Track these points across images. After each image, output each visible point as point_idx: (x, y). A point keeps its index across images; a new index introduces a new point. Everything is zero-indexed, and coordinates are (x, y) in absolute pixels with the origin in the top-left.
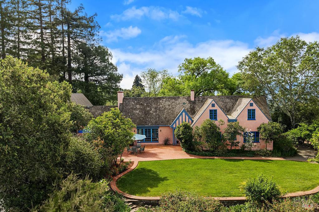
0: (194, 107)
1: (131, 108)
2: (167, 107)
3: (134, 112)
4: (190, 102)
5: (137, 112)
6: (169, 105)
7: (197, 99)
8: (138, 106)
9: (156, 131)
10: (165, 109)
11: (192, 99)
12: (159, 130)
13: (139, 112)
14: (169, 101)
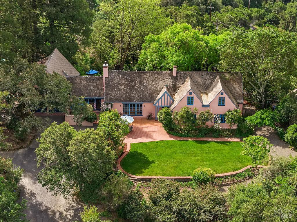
0: (176, 84)
1: (117, 83)
2: (151, 82)
3: (120, 87)
4: (172, 77)
5: (123, 87)
6: (152, 81)
7: (179, 75)
8: (123, 81)
9: (140, 106)
10: (149, 84)
11: (175, 74)
12: (143, 105)
13: (125, 87)
14: (153, 76)
